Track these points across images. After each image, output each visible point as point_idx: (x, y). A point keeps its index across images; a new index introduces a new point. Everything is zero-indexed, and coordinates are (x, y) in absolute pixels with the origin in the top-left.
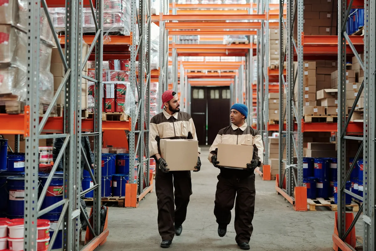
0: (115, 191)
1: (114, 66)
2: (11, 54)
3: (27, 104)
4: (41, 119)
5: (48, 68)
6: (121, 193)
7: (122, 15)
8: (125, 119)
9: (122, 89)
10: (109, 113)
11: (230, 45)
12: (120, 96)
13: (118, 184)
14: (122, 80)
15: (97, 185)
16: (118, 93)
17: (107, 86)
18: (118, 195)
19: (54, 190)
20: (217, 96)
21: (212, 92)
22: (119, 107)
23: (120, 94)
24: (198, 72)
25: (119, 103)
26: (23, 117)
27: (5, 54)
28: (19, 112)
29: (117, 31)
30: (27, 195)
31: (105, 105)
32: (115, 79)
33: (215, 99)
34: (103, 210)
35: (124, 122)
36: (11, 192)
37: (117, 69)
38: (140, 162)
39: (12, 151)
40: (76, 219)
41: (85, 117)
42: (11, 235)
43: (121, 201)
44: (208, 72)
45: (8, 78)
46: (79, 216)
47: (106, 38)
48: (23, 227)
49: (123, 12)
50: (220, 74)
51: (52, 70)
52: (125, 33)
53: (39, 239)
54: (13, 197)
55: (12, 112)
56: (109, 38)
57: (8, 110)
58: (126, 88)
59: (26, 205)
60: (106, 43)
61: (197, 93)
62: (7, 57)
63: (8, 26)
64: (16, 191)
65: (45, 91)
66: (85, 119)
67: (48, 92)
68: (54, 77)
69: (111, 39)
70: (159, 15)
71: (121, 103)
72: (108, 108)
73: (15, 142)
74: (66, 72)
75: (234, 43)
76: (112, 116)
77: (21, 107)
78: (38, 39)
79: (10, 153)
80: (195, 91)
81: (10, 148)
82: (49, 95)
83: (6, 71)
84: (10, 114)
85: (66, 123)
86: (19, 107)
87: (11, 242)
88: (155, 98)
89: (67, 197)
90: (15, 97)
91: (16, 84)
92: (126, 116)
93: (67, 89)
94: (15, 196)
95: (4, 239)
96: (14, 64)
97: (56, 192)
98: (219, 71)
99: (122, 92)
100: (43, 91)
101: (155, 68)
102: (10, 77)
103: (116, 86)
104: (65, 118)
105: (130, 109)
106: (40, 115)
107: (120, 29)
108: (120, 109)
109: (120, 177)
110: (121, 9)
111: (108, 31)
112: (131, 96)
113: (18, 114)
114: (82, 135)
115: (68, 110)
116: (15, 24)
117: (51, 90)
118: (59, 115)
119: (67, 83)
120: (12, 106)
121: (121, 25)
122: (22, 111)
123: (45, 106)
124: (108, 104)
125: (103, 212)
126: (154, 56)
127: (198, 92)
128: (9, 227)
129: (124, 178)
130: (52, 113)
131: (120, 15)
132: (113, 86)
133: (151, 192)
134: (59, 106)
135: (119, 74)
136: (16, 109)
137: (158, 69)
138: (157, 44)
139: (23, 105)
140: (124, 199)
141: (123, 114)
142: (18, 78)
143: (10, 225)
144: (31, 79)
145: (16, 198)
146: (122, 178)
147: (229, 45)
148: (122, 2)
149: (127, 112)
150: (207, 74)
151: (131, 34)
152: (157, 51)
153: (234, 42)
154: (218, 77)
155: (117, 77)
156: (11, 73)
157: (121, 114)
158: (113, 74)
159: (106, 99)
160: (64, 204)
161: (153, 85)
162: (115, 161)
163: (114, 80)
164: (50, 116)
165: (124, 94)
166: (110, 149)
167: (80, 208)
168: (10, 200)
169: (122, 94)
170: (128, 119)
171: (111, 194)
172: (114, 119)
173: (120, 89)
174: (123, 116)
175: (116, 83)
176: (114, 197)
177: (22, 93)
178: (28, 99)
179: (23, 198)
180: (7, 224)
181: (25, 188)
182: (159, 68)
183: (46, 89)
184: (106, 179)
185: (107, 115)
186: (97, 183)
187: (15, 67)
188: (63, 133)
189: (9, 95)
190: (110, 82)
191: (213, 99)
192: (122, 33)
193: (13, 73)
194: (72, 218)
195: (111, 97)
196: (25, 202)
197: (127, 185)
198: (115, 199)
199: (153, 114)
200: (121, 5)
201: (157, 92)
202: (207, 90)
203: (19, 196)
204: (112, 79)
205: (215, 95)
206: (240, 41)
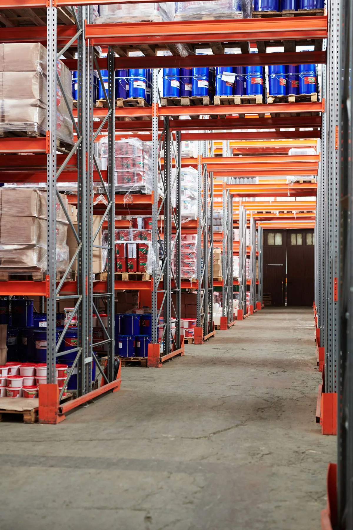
0: (139, 352)
1: (137, 224)
2: (35, 238)
3: (48, 274)
4: (58, 284)
5: (65, 242)
6: (144, 354)
7: (144, 173)
8: (147, 278)
9: (144, 249)
10: (131, 273)
11: (293, 184)
12: (142, 255)
13: (142, 345)
14: (144, 240)
15: (111, 339)
16: (140, 252)
17: (129, 246)
18: (142, 356)
19: (72, 341)
20: (300, 242)
21: (293, 236)
22: (141, 267)
23: (142, 254)
24: (267, 213)
25: (141, 263)
26: (45, 283)
27: (32, 238)
28: (42, 280)
29: (138, 190)
30: (48, 344)
31: (128, 265)
32: (137, 238)
33: (297, 246)
34: (116, 362)
35: (146, 282)
36: (37, 342)
37: (140, 228)
38: (166, 322)
39: (37, 312)
40: (88, 364)
41: (99, 279)
42: (37, 375)
43: (144, 361)
44: (279, 212)
45: (34, 255)
46: (92, 362)
47: (128, 198)
48: (46, 368)
49: (144, 170)
50: (295, 216)
51: (68, 244)
52: (146, 192)
53: (59, 377)
54: (39, 346)
55: (38, 279)
56: (130, 197)
57: (34, 278)
58: (148, 247)
59: (48, 352)
60: (128, 203)
61: (273, 238)
62: (33, 240)
63: (33, 218)
64: (41, 341)
65: (62, 261)
66: (99, 281)
67: (64, 262)
68: (69, 248)
69: (133, 198)
70: (197, 157)
71: (143, 263)
72: (130, 268)
73: (40, 302)
74: (78, 245)
75: (298, 182)
76: (136, 276)
77: (43, 276)
78: (55, 221)
79: (35, 313)
80: (271, 235)
81: (35, 309)
82: (65, 264)
83: (33, 250)
84: (35, 281)
85: (80, 287)
86: (42, 276)
87: (38, 380)
88: (193, 253)
89: (81, 345)
90: (39, 269)
91: (40, 259)
92: (148, 276)
93: (80, 259)
94: (40, 345)
95: (32, 378)
96: (38, 245)
97: (73, 343)
98: (294, 212)
99: (143, 251)
100: (60, 261)
101: (193, 219)
102: (35, 254)
103: (138, 245)
104: (78, 282)
105: (153, 269)
106: (57, 281)
107: (143, 188)
108: (142, 269)
109: (144, 337)
110: (142, 167)
111: (130, 190)
112: (152, 256)
113: (41, 281)
114: (93, 296)
115: (81, 275)
116: (38, 216)
117: (67, 260)
118: (74, 280)
119: (80, 254)
120: (38, 276)
121: (142, 184)
122: (44, 279)
123: (62, 273)
124: (130, 263)
125: (116, 363)
126: (192, 205)
127: (275, 237)
128: (36, 368)
129: (147, 338)
130: (67, 278)
131: (141, 173)
132: (135, 246)
133: (182, 355)
134: (74, 273)
135: (141, 234)
136: (39, 277)
137: (196, 219)
138: (195, 191)
139: (45, 274)
140: (147, 359)
141: (145, 274)
142: (41, 254)
143: (37, 367)
144: (50, 256)
145: (41, 347)
146: (146, 339)
147: (291, 185)
148: (143, 160)
149: (149, 271)
150: (278, 215)
151: (152, 193)
152: (195, 198)
153: (298, 180)
154: (293, 218)
155: (139, 236)
156: (36, 251)
157: (143, 273)
158: (135, 233)
159: (129, 259)
160: (78, 351)
161: (191, 238)
162: (140, 322)
163: (136, 240)
164: (66, 281)
165: (146, 253)
166: (145, 311)
167: (92, 356)
168: (37, 349)
169: (144, 254)
170: (150, 279)
171: (134, 354)
172: (137, 278)
173: (142, 248)
174: (145, 276)
175: (138, 243)
176: (137, 358)
177: (43, 266)
178: (48, 270)
179: (46, 347)
180: (34, 366)
181: (47, 340)
182: (198, 218)
183: (63, 259)
184: (129, 339)
185: (130, 274)
186: (110, 338)
187: (38, 247)
188: (77, 294)
189: (35, 268)
190: (132, 242)
191: (294, 246)
192: (143, 192)
193: (37, 251)
194: (85, 363)
195: (134, 257)
196: (47, 350)
197: (149, 345)
198: (138, 359)
199: (191, 271)
200: (142, 163)
201: (196, 245)
202: (286, 233)
203: (43, 345)
204: (135, 238)
205: (297, 240)
206: (305, 180)
